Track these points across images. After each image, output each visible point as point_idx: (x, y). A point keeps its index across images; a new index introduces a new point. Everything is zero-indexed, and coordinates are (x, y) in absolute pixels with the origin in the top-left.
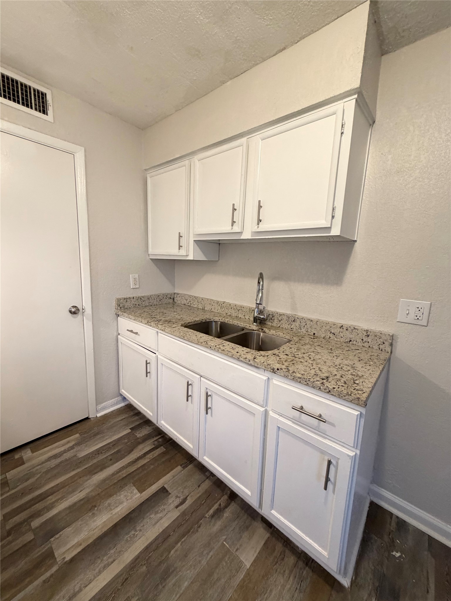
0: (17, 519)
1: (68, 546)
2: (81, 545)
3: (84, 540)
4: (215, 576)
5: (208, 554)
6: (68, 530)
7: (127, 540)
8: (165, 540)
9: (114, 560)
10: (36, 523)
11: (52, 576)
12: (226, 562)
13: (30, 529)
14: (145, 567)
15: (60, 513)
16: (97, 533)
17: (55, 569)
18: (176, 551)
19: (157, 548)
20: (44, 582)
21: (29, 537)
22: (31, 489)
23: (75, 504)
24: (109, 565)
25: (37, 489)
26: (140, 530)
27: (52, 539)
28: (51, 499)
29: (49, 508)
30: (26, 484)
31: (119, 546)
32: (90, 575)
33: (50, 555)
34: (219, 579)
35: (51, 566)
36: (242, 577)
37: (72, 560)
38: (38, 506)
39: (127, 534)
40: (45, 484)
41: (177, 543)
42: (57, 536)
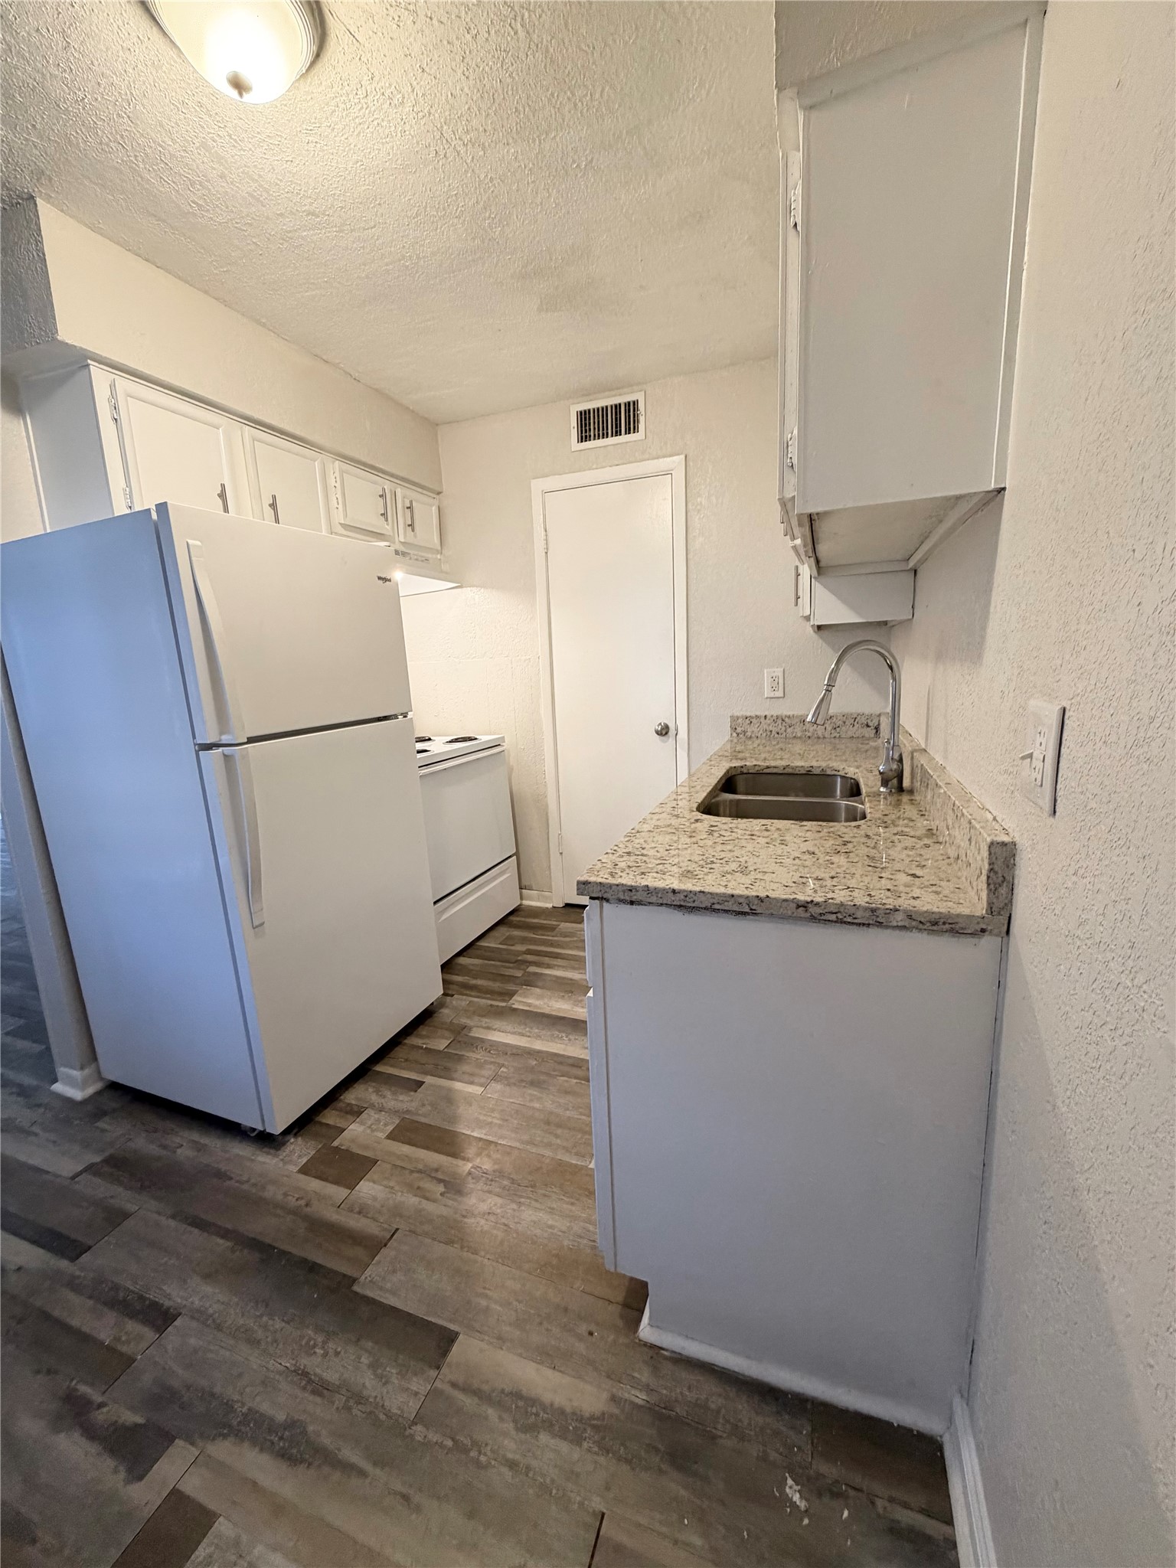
0: (530, 958)
1: (524, 1000)
2: (530, 1006)
3: (536, 1006)
4: (559, 1131)
5: (581, 1114)
6: (538, 990)
7: (553, 1035)
8: (573, 1065)
9: (529, 1037)
10: (532, 969)
11: (498, 1006)
12: (582, 1138)
13: (525, 970)
14: (535, 1062)
15: (550, 975)
16: (547, 1011)
17: (504, 1004)
18: (567, 1081)
19: (561, 1063)
20: (491, 1005)
21: (519, 974)
22: (559, 946)
23: (564, 978)
24: (523, 1035)
25: (563, 948)
26: (570, 1040)
27: (525, 987)
28: (559, 962)
29: (549, 966)
30: (562, 939)
31: (544, 1032)
32: (509, 1028)
33: (511, 994)
34: (557, 1136)
35: (504, 1001)
36: (574, 1162)
37: (515, 1010)
38: (546, 960)
39: (560, 1031)
40: (571, 948)
41: (576, 1078)
42: (529, 988)
